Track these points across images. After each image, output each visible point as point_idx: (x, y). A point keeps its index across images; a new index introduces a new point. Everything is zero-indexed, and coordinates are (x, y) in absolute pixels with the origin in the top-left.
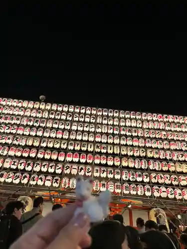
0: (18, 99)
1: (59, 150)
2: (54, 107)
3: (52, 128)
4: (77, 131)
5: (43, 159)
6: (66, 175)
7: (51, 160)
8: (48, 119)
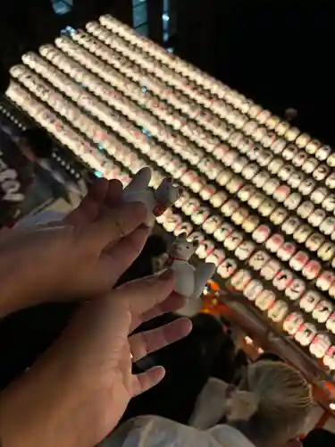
0: (248, 97)
1: (264, 221)
2: (302, 141)
3: (275, 176)
4: (318, 206)
5: (228, 220)
6: (250, 269)
7: (239, 228)
8: (279, 157)
